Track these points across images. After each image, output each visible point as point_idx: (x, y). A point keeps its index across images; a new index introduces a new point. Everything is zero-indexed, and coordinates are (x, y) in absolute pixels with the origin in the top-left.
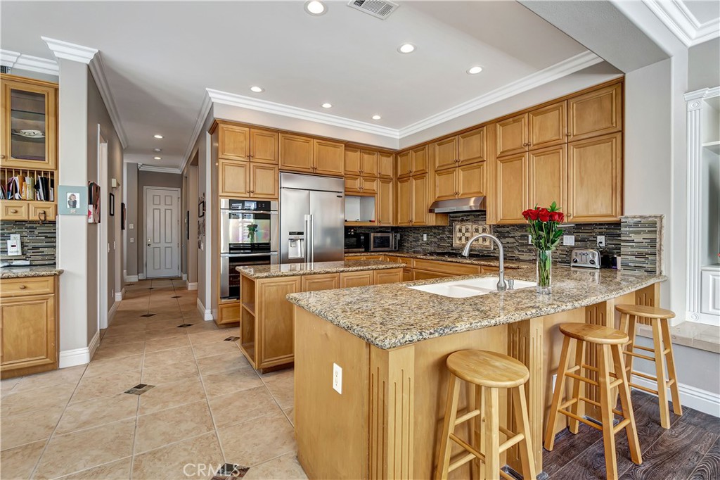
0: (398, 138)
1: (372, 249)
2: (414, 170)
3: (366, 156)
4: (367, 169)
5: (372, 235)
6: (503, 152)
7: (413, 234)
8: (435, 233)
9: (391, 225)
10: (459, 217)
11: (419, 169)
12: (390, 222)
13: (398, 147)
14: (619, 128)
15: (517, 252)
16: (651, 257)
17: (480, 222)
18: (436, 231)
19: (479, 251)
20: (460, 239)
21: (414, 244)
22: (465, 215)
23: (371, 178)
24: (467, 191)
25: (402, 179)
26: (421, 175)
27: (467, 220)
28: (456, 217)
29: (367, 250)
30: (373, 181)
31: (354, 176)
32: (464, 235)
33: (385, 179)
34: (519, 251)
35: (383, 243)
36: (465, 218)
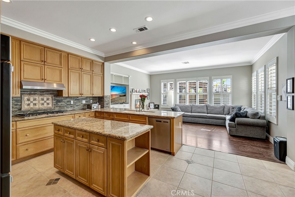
14: (103, 74)
16: (108, 104)
20: (29, 105)
32: (32, 102)
34: (67, 107)
36: (32, 93)
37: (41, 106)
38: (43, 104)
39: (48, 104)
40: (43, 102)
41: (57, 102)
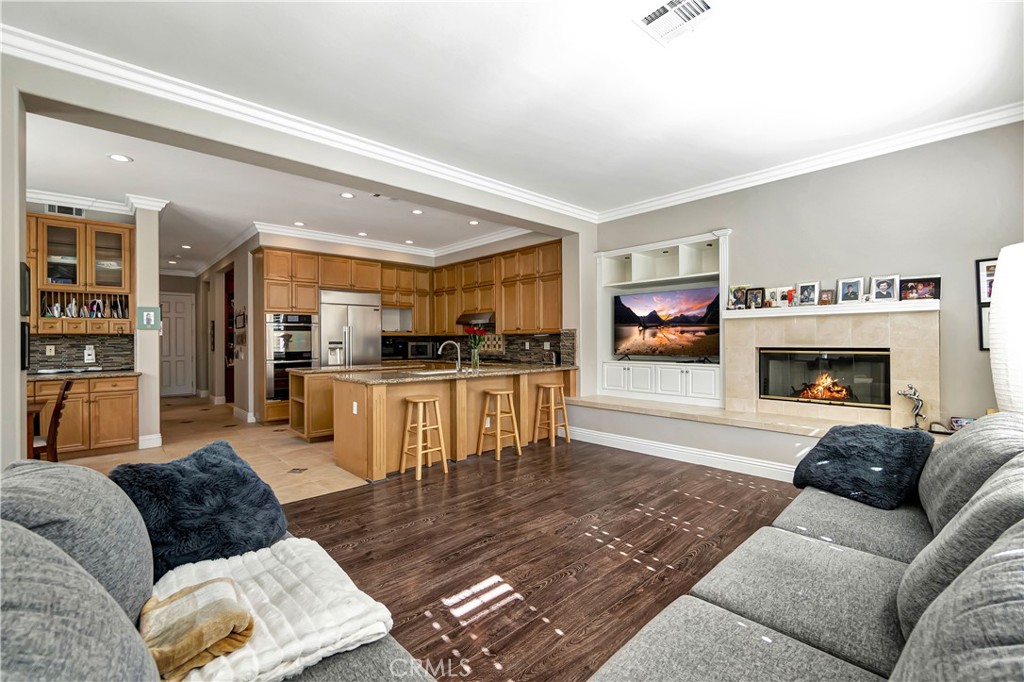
0: (433, 257)
1: (410, 356)
2: (447, 286)
3: (403, 273)
4: (403, 284)
5: (410, 344)
6: (504, 279)
9: (428, 334)
11: (450, 286)
12: (427, 332)
13: (433, 264)
15: (520, 356)
16: (572, 355)
17: (492, 333)
19: (497, 355)
23: (408, 292)
24: (484, 307)
25: (438, 293)
26: (451, 291)
27: (489, 331)
29: (405, 357)
30: (410, 295)
31: (391, 292)
33: (422, 293)
35: (420, 352)
38: (495, 346)
39: (499, 346)
41: (508, 344)
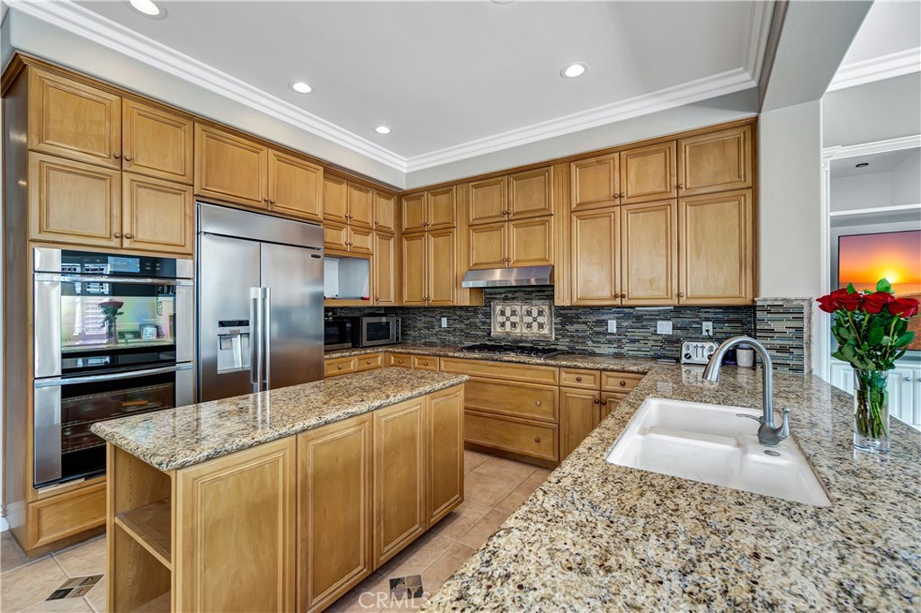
0: (405, 171)
1: (365, 342)
2: (432, 221)
3: (356, 193)
4: (357, 215)
5: (366, 321)
6: (580, 204)
7: (423, 319)
8: (460, 316)
9: (393, 304)
10: (501, 294)
11: (440, 221)
12: (391, 300)
13: (404, 185)
14: (749, 183)
15: (590, 343)
16: (796, 352)
17: (534, 302)
18: (463, 313)
19: (532, 342)
20: (503, 325)
21: (426, 332)
22: (510, 292)
23: (363, 229)
24: (522, 257)
25: (405, 234)
26: (444, 230)
27: (513, 299)
28: (496, 294)
29: (356, 344)
30: (367, 234)
31: (338, 224)
32: (508, 319)
33: (384, 233)
34: (594, 342)
35: (379, 333)
36: (510, 295)
37: (525, 331)
38: (529, 326)
39: (541, 326)
40: (529, 319)
41: (563, 324)
